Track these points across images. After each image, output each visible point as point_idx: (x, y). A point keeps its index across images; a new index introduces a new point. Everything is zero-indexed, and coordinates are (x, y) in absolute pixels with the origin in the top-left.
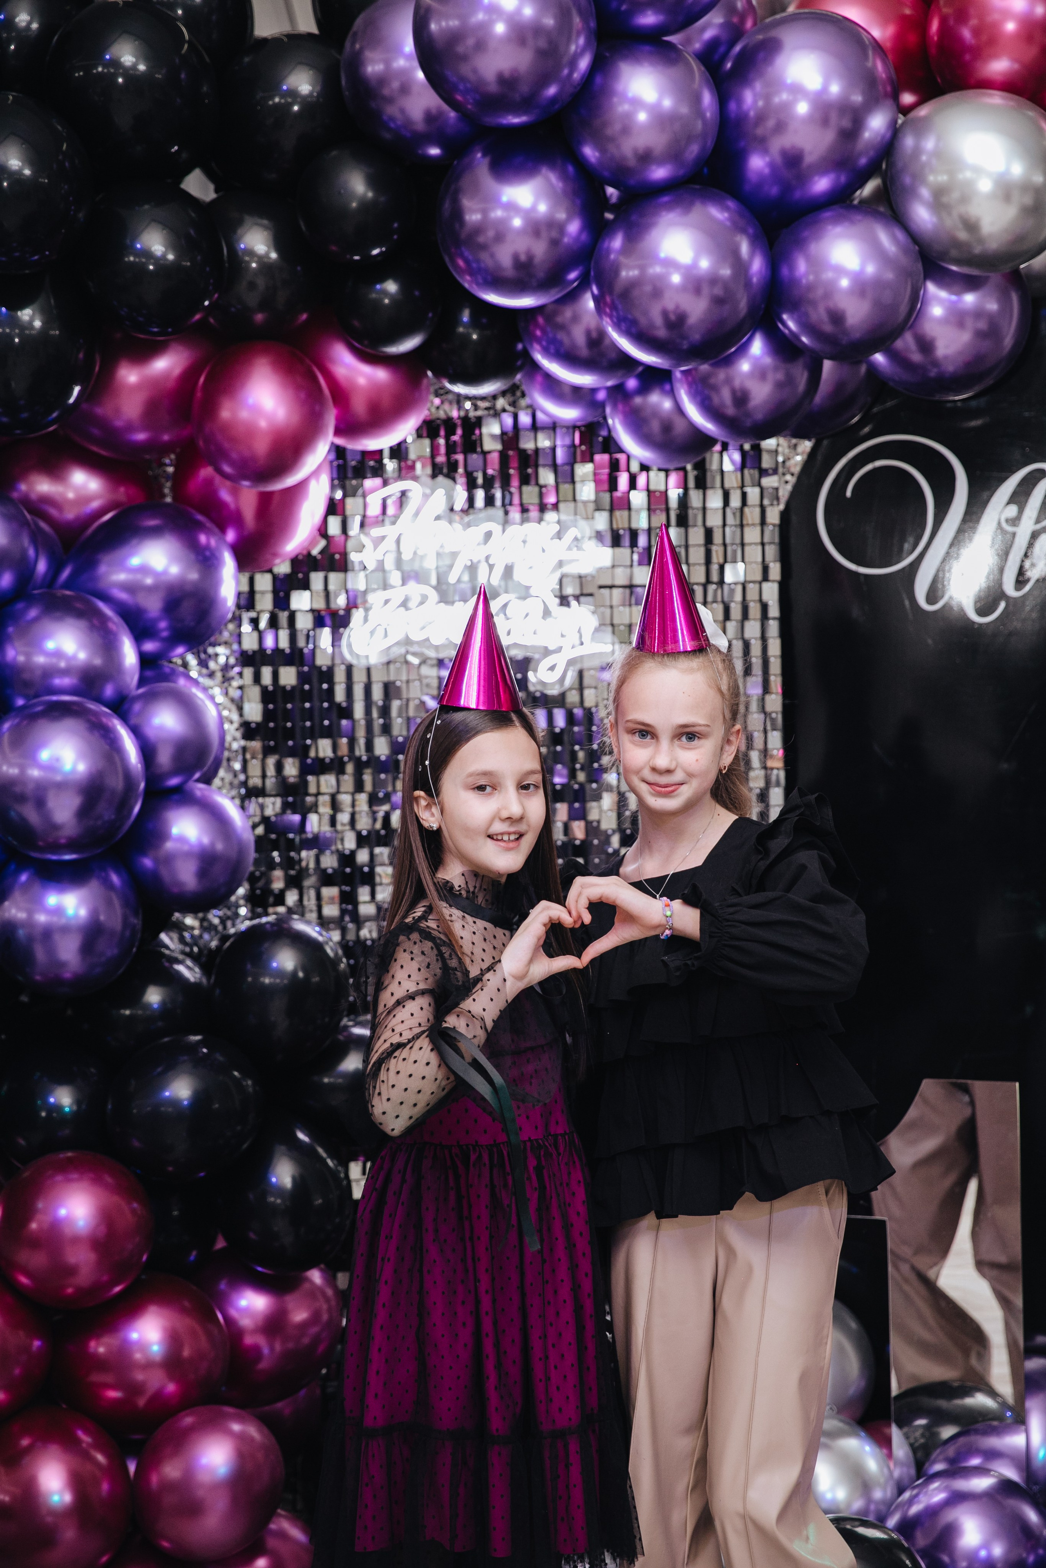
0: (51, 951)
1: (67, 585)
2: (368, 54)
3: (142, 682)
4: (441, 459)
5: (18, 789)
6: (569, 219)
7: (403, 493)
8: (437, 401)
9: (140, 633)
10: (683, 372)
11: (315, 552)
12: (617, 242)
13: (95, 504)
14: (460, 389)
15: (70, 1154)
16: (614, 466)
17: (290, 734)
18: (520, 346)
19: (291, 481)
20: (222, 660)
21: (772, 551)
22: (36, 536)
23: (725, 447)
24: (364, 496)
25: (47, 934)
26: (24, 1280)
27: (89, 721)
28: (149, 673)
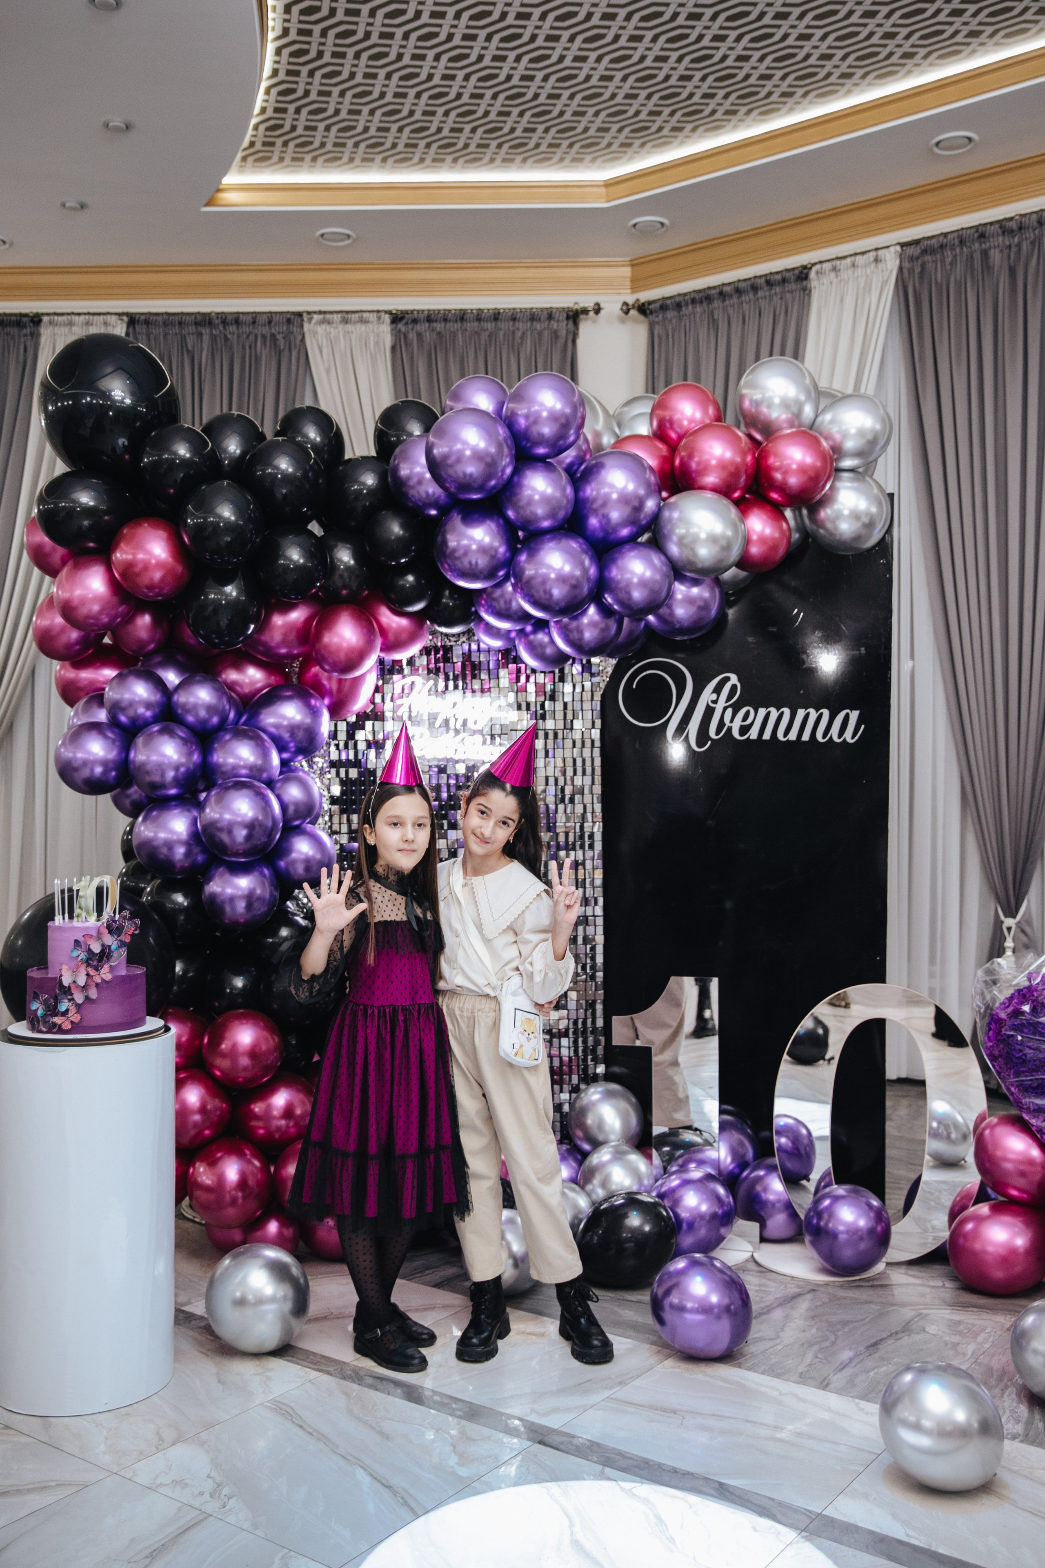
0: (233, 908)
1: (244, 724)
2: (402, 466)
3: (281, 773)
4: (432, 666)
5: (219, 825)
6: (500, 546)
7: (413, 683)
8: (430, 637)
9: (281, 749)
10: (556, 622)
11: (368, 711)
12: (523, 557)
13: (259, 685)
14: (443, 630)
15: (241, 1011)
16: (519, 671)
17: (354, 802)
18: (473, 609)
19: (357, 673)
20: (320, 765)
21: (597, 713)
22: (230, 700)
23: (574, 662)
24: (393, 683)
25: (232, 899)
26: (218, 1073)
27: (255, 791)
28: (284, 769)
